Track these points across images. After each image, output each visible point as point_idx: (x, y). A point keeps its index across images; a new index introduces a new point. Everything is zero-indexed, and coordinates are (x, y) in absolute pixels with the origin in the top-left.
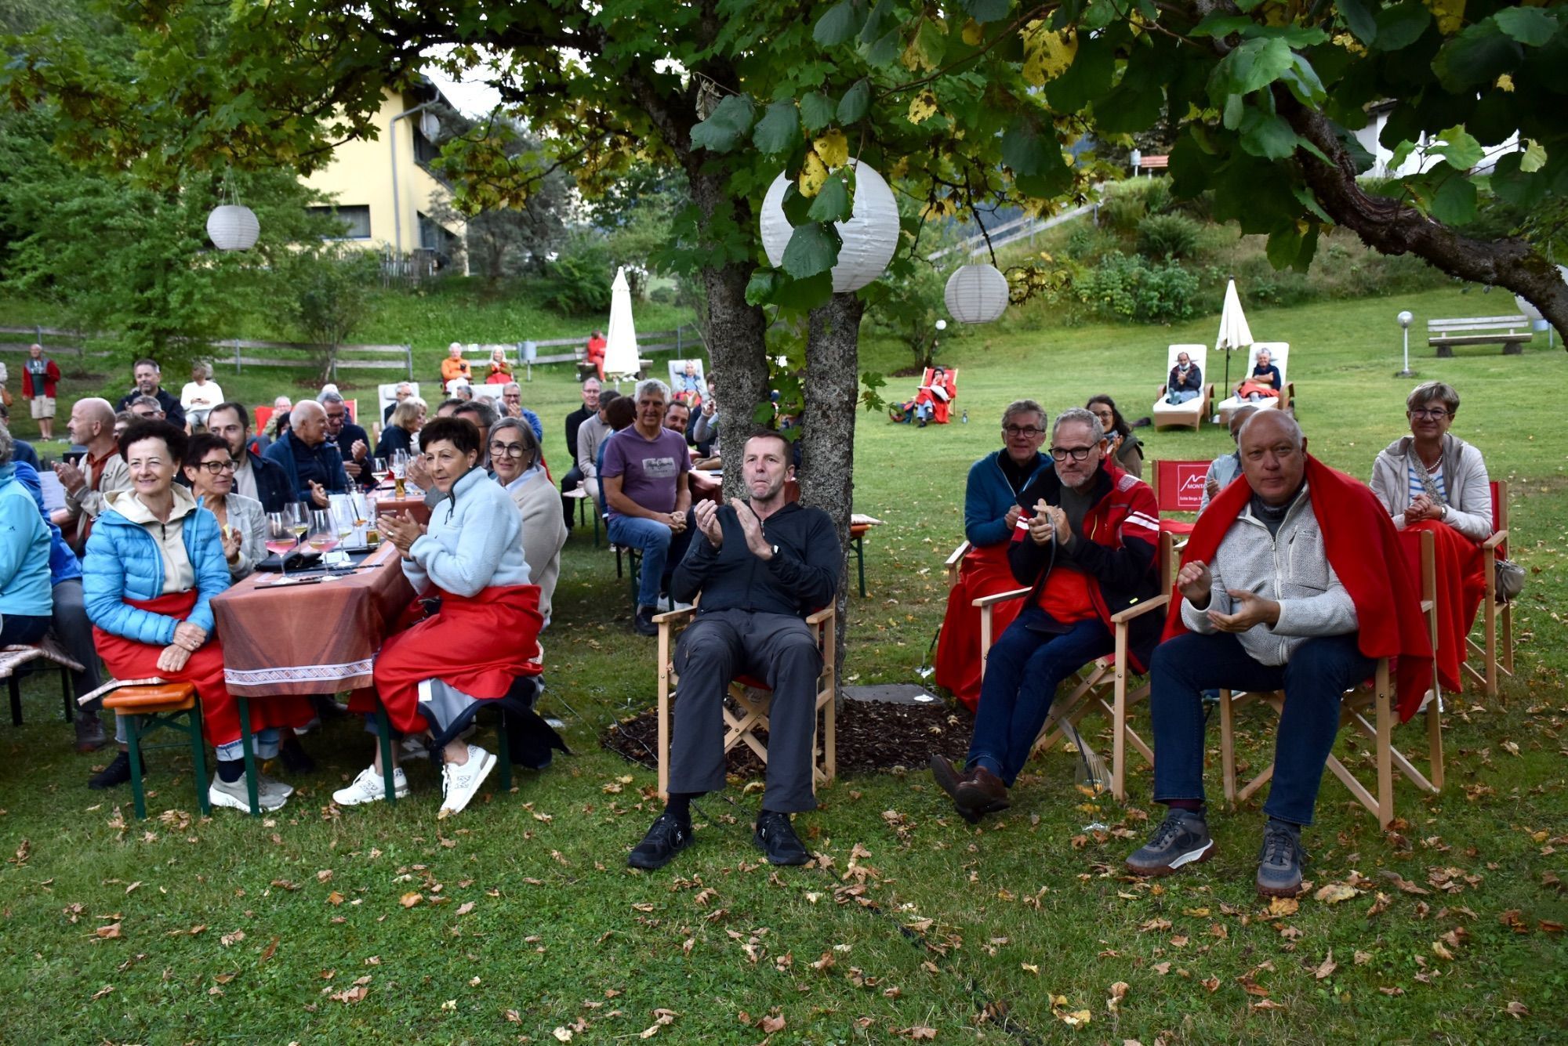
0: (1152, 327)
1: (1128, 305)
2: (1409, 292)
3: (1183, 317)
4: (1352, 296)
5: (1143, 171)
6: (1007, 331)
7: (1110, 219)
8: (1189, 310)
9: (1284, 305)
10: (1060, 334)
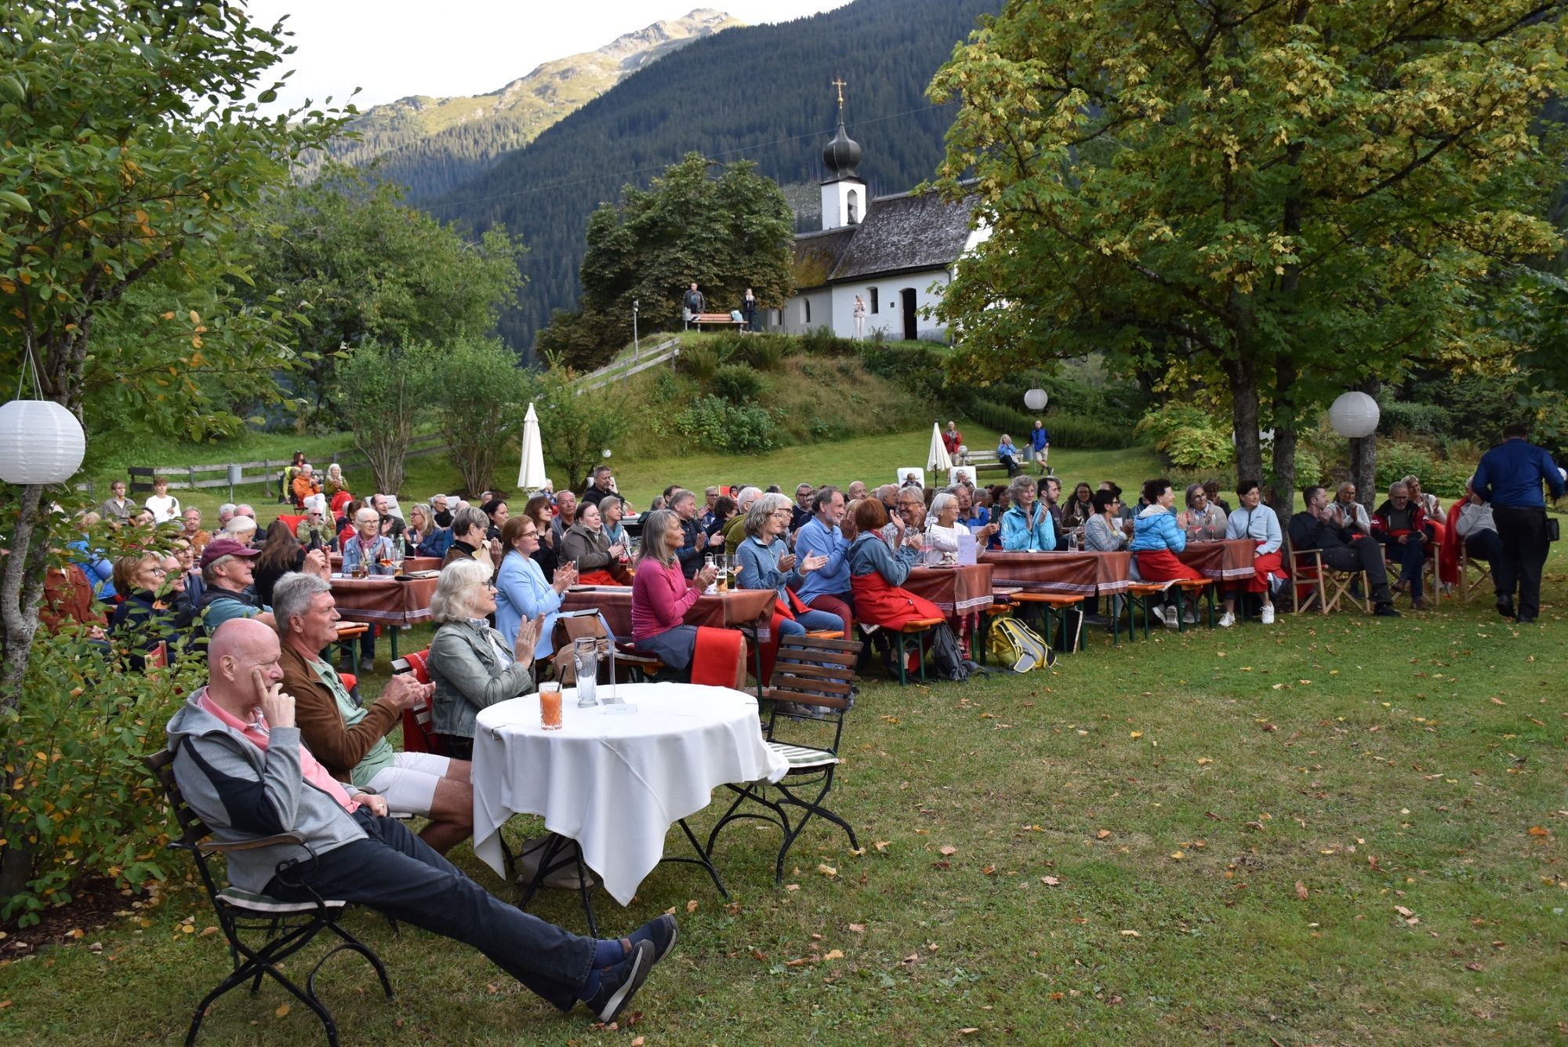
0: (743, 457)
1: (725, 439)
2: (913, 430)
3: (765, 448)
4: (879, 433)
5: (692, 326)
6: (630, 460)
7: (686, 365)
8: (770, 443)
9: (835, 440)
10: (674, 462)
